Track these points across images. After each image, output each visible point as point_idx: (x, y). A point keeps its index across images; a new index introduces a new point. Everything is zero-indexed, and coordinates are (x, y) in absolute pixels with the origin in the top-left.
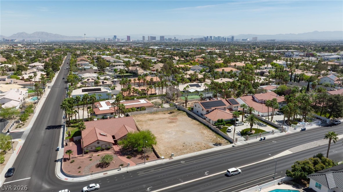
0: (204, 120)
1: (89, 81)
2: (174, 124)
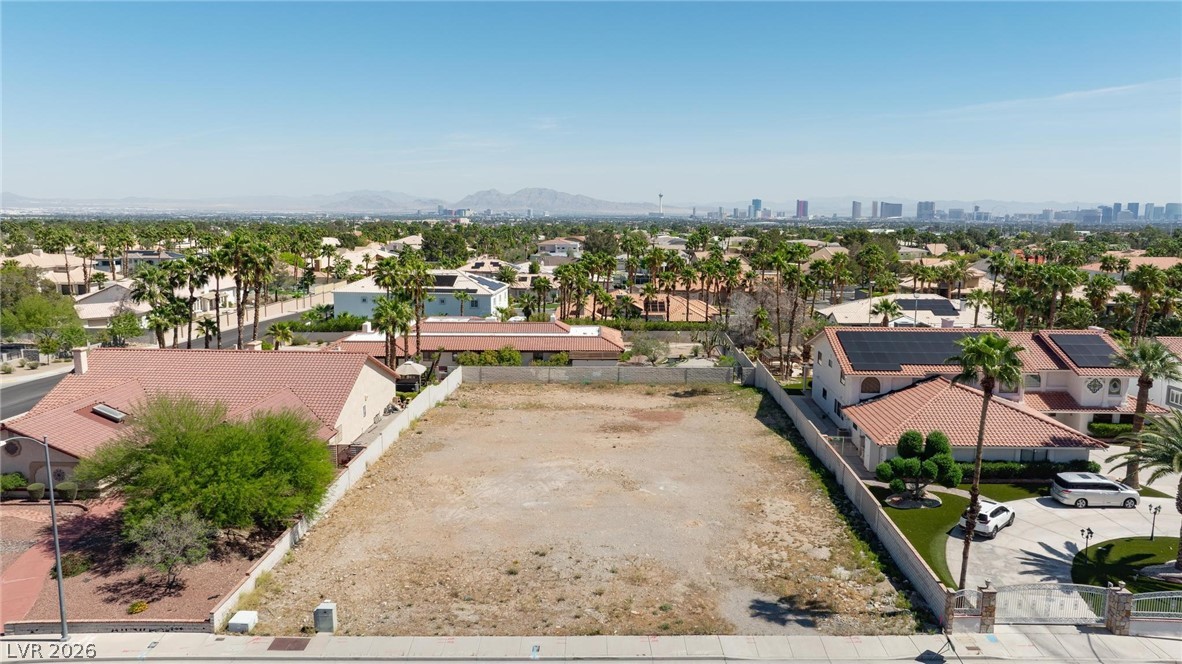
0: (822, 436)
1: (481, 269)
2: (626, 439)
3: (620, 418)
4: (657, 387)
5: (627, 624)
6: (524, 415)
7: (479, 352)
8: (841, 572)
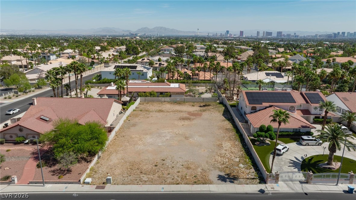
0: (240, 123)
1: (144, 61)
2: (187, 122)
3: (185, 115)
4: (195, 103)
5: (186, 181)
6: (158, 114)
7: (145, 92)
8: (241, 165)
